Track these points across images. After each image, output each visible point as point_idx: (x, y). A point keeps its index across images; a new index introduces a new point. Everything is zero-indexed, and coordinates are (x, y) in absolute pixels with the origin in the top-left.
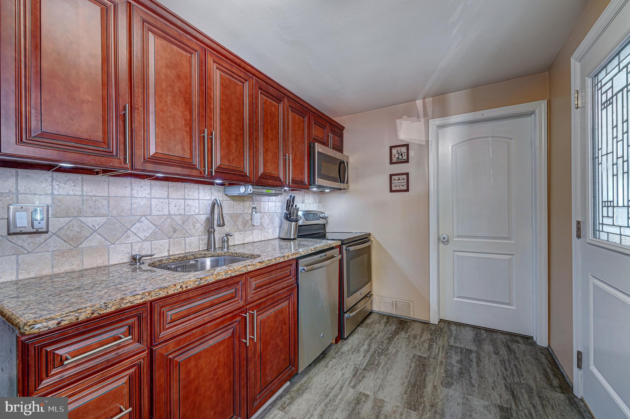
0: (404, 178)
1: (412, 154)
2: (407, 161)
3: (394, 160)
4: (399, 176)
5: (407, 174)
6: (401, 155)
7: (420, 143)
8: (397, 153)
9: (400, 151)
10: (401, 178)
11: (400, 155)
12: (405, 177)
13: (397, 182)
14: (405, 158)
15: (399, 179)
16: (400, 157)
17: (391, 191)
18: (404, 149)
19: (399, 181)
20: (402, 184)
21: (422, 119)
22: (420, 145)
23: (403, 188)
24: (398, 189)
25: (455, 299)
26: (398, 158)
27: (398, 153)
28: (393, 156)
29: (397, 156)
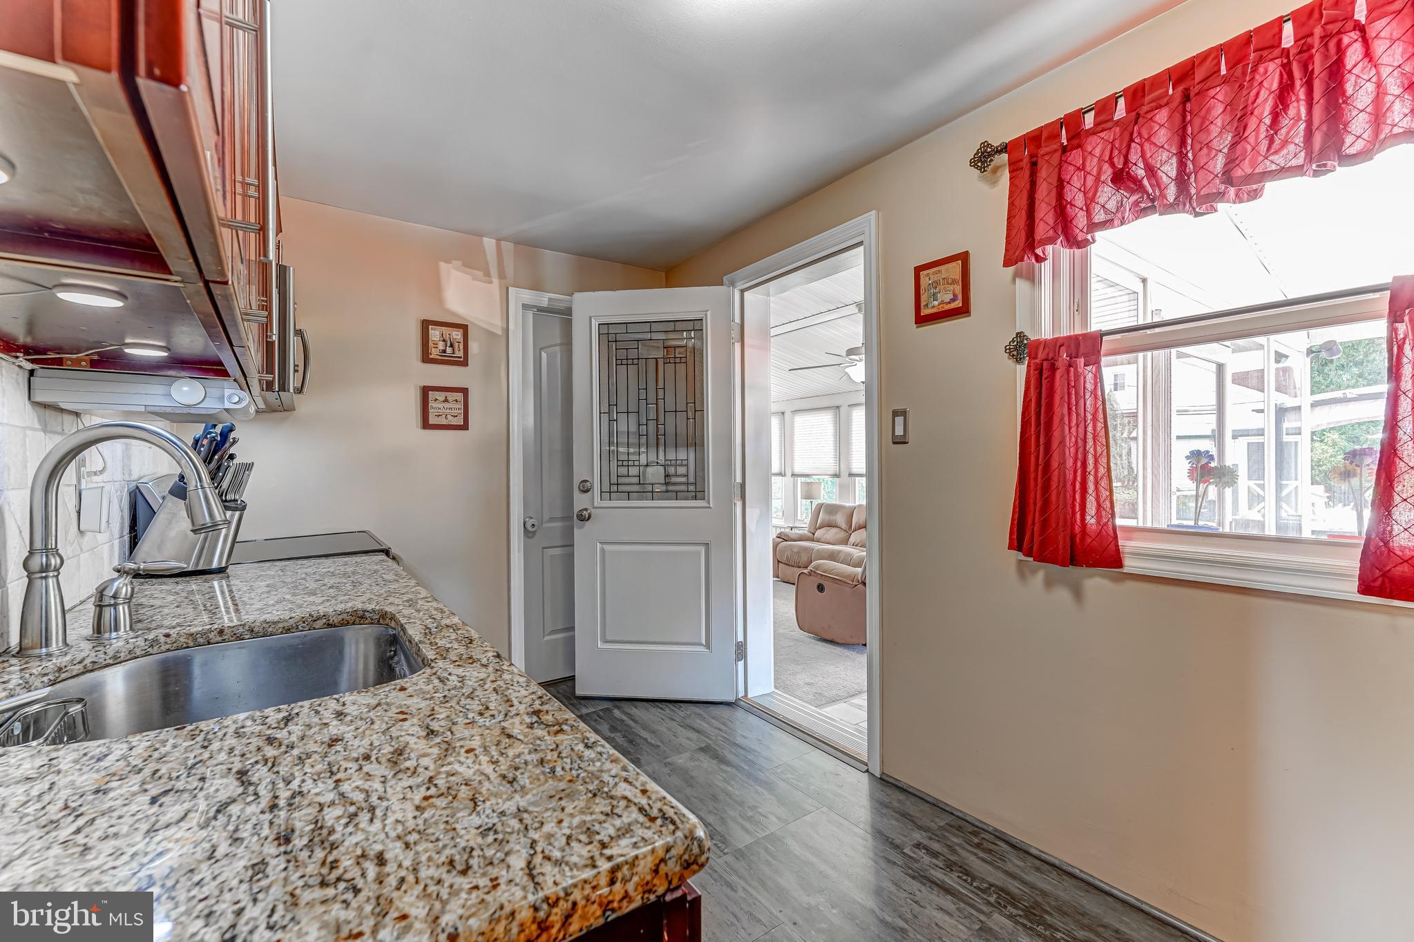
0: (458, 399)
1: (474, 347)
2: (464, 363)
3: (434, 353)
4: (448, 394)
5: (465, 391)
6: (452, 346)
7: (491, 329)
8: (442, 339)
9: (448, 336)
10: (450, 399)
11: (449, 344)
12: (460, 396)
13: (441, 406)
14: (461, 354)
15: (446, 400)
16: (449, 350)
17: (426, 425)
18: (457, 335)
19: (446, 405)
20: (455, 412)
21: (496, 281)
22: (491, 334)
23: (455, 422)
24: (444, 422)
25: (547, 638)
26: (444, 351)
27: (444, 341)
28: (431, 344)
29: (441, 346)
